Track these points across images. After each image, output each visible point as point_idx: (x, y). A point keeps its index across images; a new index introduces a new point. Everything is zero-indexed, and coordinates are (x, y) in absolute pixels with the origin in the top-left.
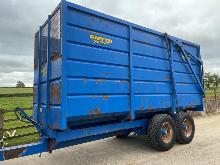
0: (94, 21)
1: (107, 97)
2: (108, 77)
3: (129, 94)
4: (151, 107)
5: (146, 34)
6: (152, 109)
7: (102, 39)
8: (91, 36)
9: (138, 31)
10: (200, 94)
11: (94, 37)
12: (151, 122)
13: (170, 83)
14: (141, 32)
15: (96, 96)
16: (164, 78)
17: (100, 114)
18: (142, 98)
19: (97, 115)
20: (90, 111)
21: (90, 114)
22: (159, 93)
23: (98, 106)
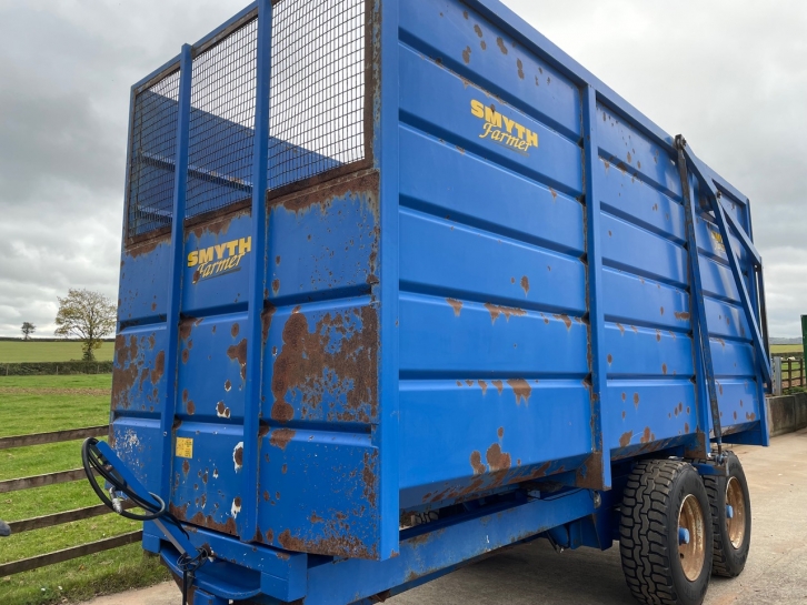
0: (481, 39)
1: (527, 391)
2: (526, 296)
3: (589, 378)
4: (647, 435)
5: (626, 132)
6: (650, 440)
7: (510, 124)
8: (474, 103)
9: (607, 114)
10: (755, 379)
11: (484, 110)
12: (634, 497)
13: (690, 333)
14: (613, 119)
15: (490, 385)
16: (676, 315)
17: (506, 470)
18: (624, 396)
19: (495, 473)
20: (476, 458)
21: (475, 472)
22: (667, 373)
23: (501, 432)
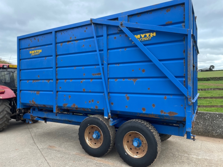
0: (31, 41)
1: (39, 93)
4: (74, 105)
5: (70, 32)
6: (75, 107)
9: (62, 32)
11: (31, 52)
14: (65, 32)
15: (33, 92)
16: (93, 75)
18: (65, 96)
20: (30, 101)
21: (30, 103)
22: (85, 91)
23: (34, 99)
